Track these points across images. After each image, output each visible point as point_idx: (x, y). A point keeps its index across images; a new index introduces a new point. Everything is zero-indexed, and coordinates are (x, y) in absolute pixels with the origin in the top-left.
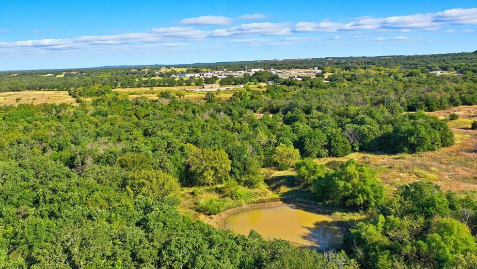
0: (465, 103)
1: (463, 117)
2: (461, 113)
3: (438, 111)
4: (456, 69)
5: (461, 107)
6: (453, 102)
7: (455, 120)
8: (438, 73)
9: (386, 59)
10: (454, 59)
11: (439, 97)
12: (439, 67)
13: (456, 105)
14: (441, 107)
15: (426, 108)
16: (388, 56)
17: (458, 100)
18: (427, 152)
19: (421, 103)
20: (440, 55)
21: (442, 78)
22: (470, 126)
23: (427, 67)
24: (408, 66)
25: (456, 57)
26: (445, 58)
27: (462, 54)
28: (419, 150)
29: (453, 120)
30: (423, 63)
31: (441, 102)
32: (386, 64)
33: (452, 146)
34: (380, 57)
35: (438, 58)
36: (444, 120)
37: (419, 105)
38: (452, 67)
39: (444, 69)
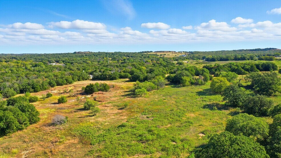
0: (59, 84)
1: (56, 94)
2: (56, 92)
3: (42, 91)
4: (63, 62)
5: (56, 87)
6: (51, 85)
7: (50, 97)
8: (54, 64)
9: (25, 56)
10: (64, 56)
11: (41, 82)
12: (55, 61)
13: (53, 86)
14: (43, 88)
15: (33, 90)
16: (28, 54)
17: (54, 83)
18: (17, 132)
19: (29, 87)
20: (57, 54)
21: (54, 67)
22: (57, 101)
23: (48, 60)
24: (38, 60)
25: (65, 55)
26: (59, 56)
27: (68, 54)
28: (9, 132)
29: (49, 97)
30: (47, 59)
31: (42, 85)
32: (24, 59)
33: (39, 122)
34: (22, 54)
35: (56, 56)
36: (42, 98)
37: (28, 88)
38: (61, 61)
39: (57, 62)
